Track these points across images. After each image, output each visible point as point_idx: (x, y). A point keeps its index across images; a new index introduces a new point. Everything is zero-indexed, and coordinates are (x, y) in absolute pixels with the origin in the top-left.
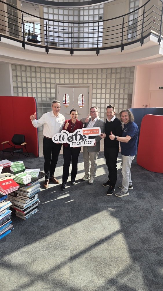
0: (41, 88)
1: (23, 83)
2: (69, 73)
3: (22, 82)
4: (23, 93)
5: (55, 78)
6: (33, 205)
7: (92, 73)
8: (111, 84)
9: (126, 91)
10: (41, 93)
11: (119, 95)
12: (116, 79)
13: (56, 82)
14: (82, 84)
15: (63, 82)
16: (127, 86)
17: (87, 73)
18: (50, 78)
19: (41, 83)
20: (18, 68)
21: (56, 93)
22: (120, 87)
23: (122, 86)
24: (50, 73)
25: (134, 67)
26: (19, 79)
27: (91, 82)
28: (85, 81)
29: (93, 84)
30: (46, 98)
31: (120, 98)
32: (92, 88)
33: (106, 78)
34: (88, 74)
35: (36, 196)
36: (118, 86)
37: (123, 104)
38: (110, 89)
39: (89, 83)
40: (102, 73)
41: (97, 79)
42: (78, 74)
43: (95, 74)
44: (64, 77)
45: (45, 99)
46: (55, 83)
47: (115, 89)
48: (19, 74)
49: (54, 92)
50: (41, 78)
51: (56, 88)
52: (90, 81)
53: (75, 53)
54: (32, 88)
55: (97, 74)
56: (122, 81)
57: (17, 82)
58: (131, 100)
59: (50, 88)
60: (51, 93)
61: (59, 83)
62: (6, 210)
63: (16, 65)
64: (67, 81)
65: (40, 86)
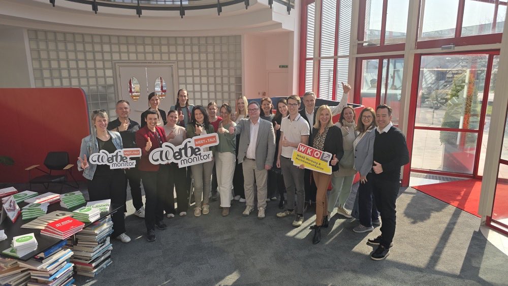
0: (87, 69)
1: (53, 62)
2: (136, 44)
3: (49, 60)
4: (52, 78)
5: (111, 52)
6: (104, 254)
7: (176, 44)
8: (207, 61)
9: (232, 73)
10: (88, 77)
11: (222, 78)
12: (214, 53)
13: (114, 59)
14: (158, 62)
15: (127, 59)
16: (232, 64)
17: (166, 43)
18: (102, 52)
19: (86, 60)
20: (41, 36)
21: (114, 77)
22: (222, 67)
23: (225, 65)
24: (102, 43)
25: (240, 36)
26: (44, 55)
27: (175, 59)
28: (165, 57)
29: (177, 61)
30: (97, 85)
31: (224, 82)
32: (178, 68)
33: (200, 52)
34: (168, 45)
35: (107, 239)
36: (218, 65)
37: (229, 92)
38: (207, 69)
39: (171, 59)
40: (192, 45)
41: (184, 53)
42: (152, 44)
43: (180, 45)
44: (128, 50)
45: (95, 87)
46: (112, 60)
47: (215, 69)
48: (42, 46)
49: (111, 75)
50: (85, 52)
51: (113, 68)
52: (173, 57)
53: (144, 12)
54: (69, 69)
55: (184, 45)
56: (225, 57)
57: (39, 59)
58: (241, 86)
59: (104, 69)
60: (105, 77)
61: (119, 60)
62: (66, 262)
63: (36, 31)
64: (133, 57)
65: (84, 66)
